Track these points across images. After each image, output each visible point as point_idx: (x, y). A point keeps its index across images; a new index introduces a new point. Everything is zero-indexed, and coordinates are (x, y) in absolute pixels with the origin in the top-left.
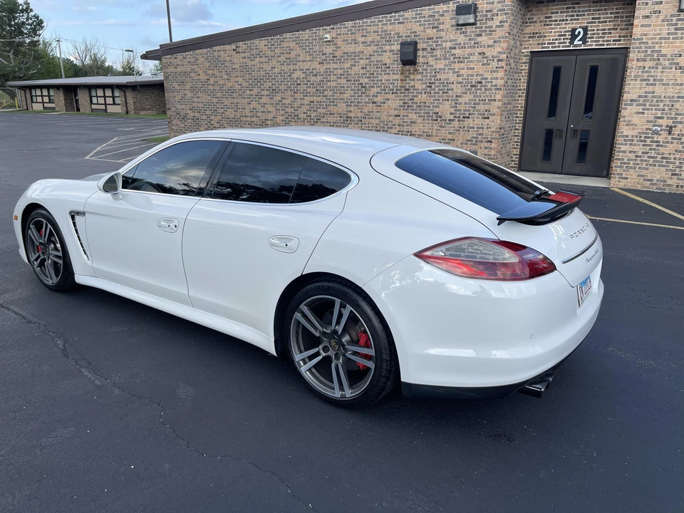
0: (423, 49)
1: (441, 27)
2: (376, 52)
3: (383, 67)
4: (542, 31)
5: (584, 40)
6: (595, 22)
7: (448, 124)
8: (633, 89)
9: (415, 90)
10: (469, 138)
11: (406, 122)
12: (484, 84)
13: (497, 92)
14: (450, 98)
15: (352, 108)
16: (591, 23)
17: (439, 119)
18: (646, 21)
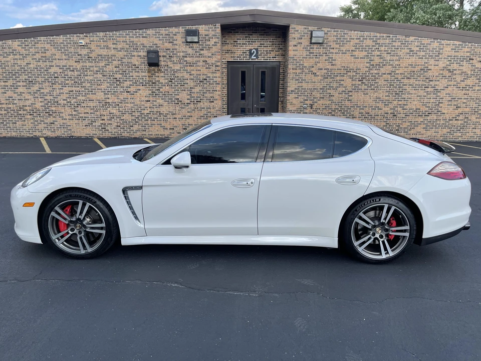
0: (164, 56)
1: (175, 42)
2: (126, 56)
3: (133, 67)
4: (233, 50)
5: (257, 56)
6: (262, 46)
7: (186, 106)
8: (292, 85)
9: (160, 83)
10: (202, 115)
11: (155, 105)
12: (208, 80)
13: (217, 85)
14: (186, 89)
15: (109, 96)
16: (260, 46)
17: (180, 103)
18: (295, 48)
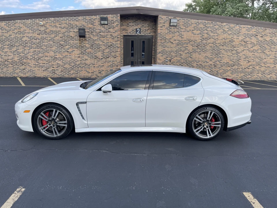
0: (88, 32)
1: (94, 24)
2: (67, 31)
3: (71, 38)
4: (127, 29)
5: (140, 32)
6: (143, 27)
7: (101, 60)
8: (159, 49)
9: (86, 47)
10: (109, 65)
11: (83, 59)
12: (113, 46)
13: (118, 49)
14: (101, 51)
15: (57, 54)
17: (97, 58)
18: (161, 28)
